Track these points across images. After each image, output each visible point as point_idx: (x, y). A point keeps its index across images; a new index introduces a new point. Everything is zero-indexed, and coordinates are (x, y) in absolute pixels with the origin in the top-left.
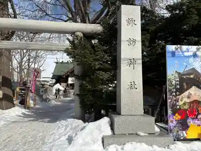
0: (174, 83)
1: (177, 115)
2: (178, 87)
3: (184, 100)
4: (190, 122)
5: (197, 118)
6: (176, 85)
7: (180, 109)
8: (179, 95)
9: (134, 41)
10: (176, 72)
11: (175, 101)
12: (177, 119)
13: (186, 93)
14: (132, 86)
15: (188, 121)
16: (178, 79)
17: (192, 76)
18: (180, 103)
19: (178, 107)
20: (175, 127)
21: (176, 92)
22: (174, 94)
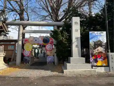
2: (94, 47)
3: (96, 51)
4: (98, 59)
5: (101, 58)
8: (94, 50)
9: (77, 30)
10: (93, 41)
13: (97, 49)
14: (77, 46)
15: (97, 59)
16: (94, 44)
17: (99, 43)
18: (95, 53)
20: (93, 61)
22: (92, 49)
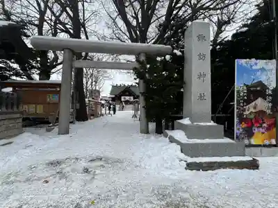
0: (242, 94)
1: (243, 123)
2: (246, 98)
3: (250, 110)
4: (256, 131)
5: (261, 127)
6: (244, 96)
7: (246, 118)
8: (246, 106)
9: (204, 56)
10: (244, 84)
11: (242, 110)
12: (243, 126)
13: (253, 103)
14: (201, 97)
15: (253, 128)
16: (246, 91)
17: (258, 89)
18: (247, 113)
19: (245, 116)
20: (241, 134)
21: (243, 103)
22: (242, 104)
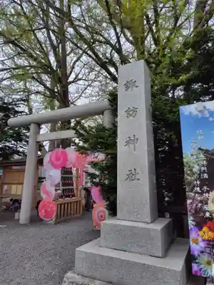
0: (196, 169)
1: (205, 229)
2: (206, 176)
6: (201, 172)
7: (212, 218)
8: (208, 192)
9: (135, 110)
10: (200, 149)
11: (201, 202)
14: (132, 175)
16: (205, 163)
19: (208, 215)
20: (202, 252)
21: (201, 186)
